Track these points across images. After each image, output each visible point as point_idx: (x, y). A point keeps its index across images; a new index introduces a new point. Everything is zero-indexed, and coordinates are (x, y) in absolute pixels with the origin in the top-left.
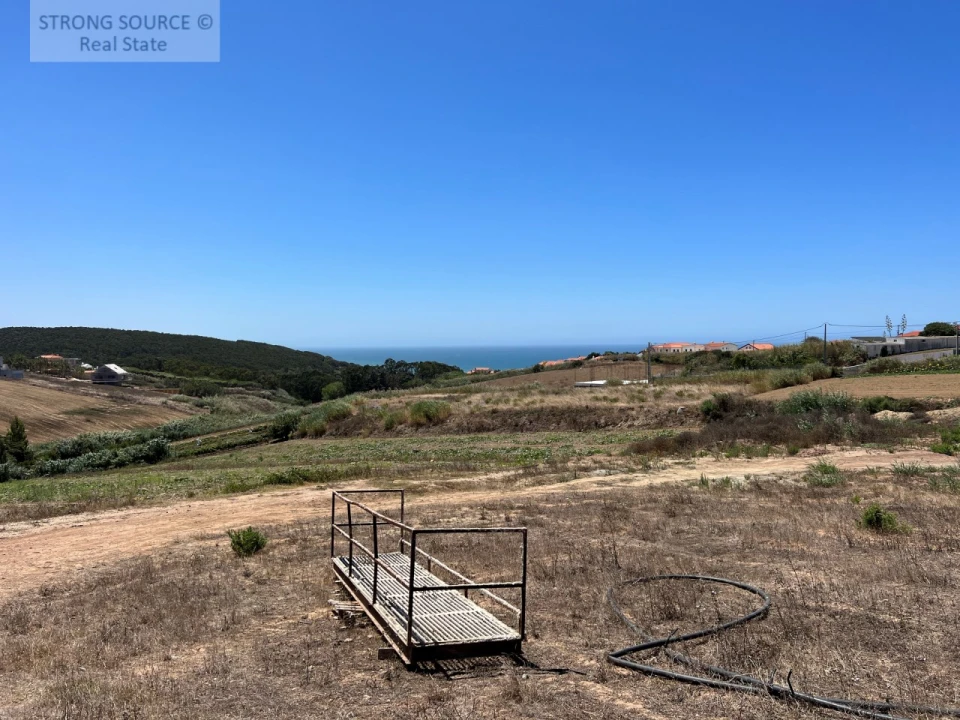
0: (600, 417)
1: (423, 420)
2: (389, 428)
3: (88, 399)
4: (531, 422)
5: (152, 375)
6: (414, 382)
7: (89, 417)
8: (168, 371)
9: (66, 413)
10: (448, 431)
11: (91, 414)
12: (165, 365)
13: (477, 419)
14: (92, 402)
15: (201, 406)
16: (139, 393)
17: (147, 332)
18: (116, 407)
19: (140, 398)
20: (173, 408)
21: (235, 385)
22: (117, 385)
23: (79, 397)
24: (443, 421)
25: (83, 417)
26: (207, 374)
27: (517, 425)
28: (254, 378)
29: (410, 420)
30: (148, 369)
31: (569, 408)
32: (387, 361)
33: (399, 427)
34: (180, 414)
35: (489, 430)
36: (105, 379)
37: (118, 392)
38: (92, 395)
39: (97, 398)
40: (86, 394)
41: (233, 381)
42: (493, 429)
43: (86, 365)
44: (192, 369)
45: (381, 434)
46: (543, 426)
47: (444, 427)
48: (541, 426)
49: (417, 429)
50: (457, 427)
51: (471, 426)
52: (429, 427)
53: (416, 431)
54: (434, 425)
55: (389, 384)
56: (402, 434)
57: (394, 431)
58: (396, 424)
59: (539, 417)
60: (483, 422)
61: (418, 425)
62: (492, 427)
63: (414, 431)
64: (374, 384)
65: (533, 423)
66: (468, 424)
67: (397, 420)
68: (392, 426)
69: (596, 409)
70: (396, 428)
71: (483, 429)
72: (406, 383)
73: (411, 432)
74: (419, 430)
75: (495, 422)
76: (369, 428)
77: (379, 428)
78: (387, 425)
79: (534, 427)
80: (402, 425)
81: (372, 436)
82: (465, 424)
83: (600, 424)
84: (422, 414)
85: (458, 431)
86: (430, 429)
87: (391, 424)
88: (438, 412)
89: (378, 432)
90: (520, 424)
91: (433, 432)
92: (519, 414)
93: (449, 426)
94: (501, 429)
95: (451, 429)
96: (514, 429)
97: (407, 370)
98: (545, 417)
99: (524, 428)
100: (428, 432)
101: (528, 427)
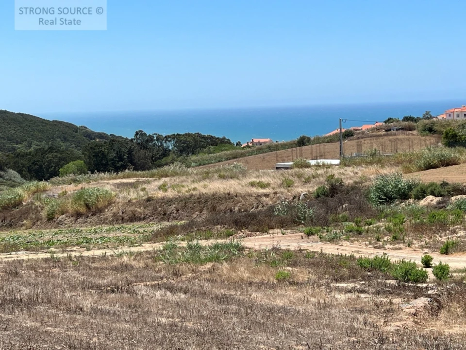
0: (235, 205)
1: (83, 210)
2: (51, 218)
4: (178, 211)
10: (104, 222)
13: (132, 208)
24: (100, 211)
27: (165, 214)
29: (71, 210)
31: (213, 195)
32: (137, 133)
35: (140, 219)
42: (144, 219)
45: (43, 226)
46: (188, 215)
47: (101, 216)
48: (186, 214)
49: (77, 219)
50: (112, 217)
51: (125, 215)
52: (88, 217)
53: (75, 221)
54: (92, 215)
55: (139, 163)
56: (62, 225)
57: (55, 221)
58: (57, 214)
59: (185, 206)
60: (136, 211)
61: (78, 215)
62: (143, 216)
63: (73, 222)
64: (121, 163)
65: (180, 212)
66: (123, 213)
67: (58, 210)
68: (53, 216)
69: (236, 196)
70: (58, 218)
71: (135, 219)
72: (160, 160)
73: (71, 222)
74: (78, 220)
75: (147, 212)
76: (31, 219)
77: (41, 219)
78: (48, 215)
79: (180, 215)
80: (64, 216)
81: (34, 227)
82: (121, 213)
83: (234, 212)
84: (82, 203)
85: (113, 220)
86: (88, 219)
87: (52, 214)
88: (98, 201)
89: (41, 223)
90: (168, 213)
91: (90, 223)
92: (169, 202)
93: (106, 215)
94: (151, 218)
95: (107, 219)
96: (162, 218)
97: (162, 145)
98: (191, 205)
99: (172, 217)
100: (86, 222)
101: (175, 215)
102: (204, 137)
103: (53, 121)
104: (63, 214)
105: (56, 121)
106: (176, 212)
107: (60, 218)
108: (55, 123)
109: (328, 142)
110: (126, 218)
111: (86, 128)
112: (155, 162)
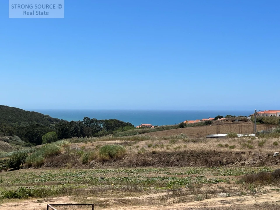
0: (223, 158)
1: (107, 158)
2: (85, 162)
4: (178, 160)
6: (101, 132)
10: (123, 165)
24: (120, 159)
27: (168, 162)
29: (98, 158)
31: (203, 152)
32: (85, 118)
33: (92, 162)
42: (153, 165)
45: (80, 166)
46: (186, 163)
47: (121, 162)
48: (184, 163)
49: (103, 163)
50: (129, 163)
51: (139, 162)
52: (111, 162)
53: (102, 165)
54: (114, 161)
55: (86, 134)
56: (93, 166)
57: (88, 164)
58: (89, 160)
59: (183, 157)
60: (146, 159)
61: (104, 161)
62: (152, 163)
63: (101, 165)
64: (76, 134)
65: (179, 161)
66: (136, 160)
67: (90, 157)
68: (87, 161)
69: (220, 153)
70: (90, 162)
71: (146, 164)
72: (97, 133)
73: (99, 165)
74: (105, 164)
75: (154, 160)
76: (72, 162)
77: (78, 162)
78: (84, 160)
79: (180, 163)
80: (94, 161)
81: (74, 168)
82: (135, 161)
83: (223, 163)
84: (107, 154)
85: (130, 165)
86: (112, 164)
87: (86, 160)
88: (117, 153)
89: (78, 165)
90: (171, 161)
91: (113, 166)
92: (170, 155)
93: (124, 162)
94: (158, 164)
95: (125, 164)
96: (166, 164)
97: (97, 125)
98: (187, 157)
99: (173, 164)
100: (110, 165)
101: (176, 163)
103: (32, 112)
104: (93, 160)
105: (33, 112)
106: (176, 161)
107: (91, 162)
108: (33, 113)
109: (197, 126)
110: (139, 164)
111: (48, 116)
112: (94, 134)
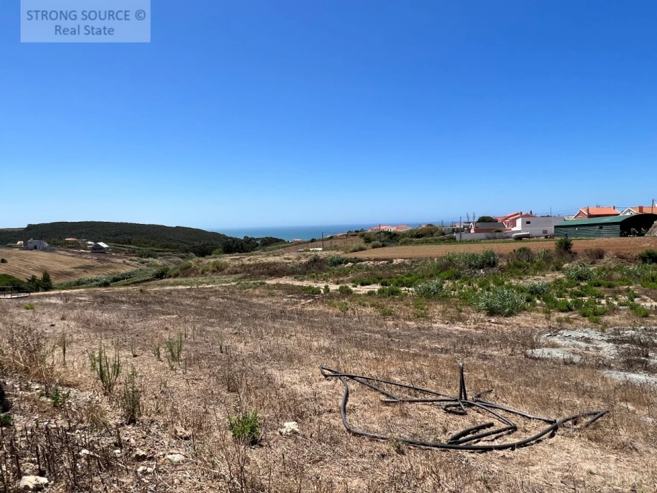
3: (87, 261)
5: (124, 247)
7: (86, 270)
8: (133, 244)
9: (74, 268)
11: (87, 268)
12: (132, 241)
13: (235, 268)
14: (88, 262)
15: (143, 263)
16: (114, 257)
17: (127, 223)
18: (100, 264)
19: (113, 260)
20: (128, 264)
21: (167, 251)
22: (104, 253)
23: (81, 260)
25: (82, 270)
26: (153, 246)
27: (249, 271)
28: (177, 247)
29: (211, 269)
30: (123, 244)
34: (131, 267)
35: (237, 273)
36: (97, 250)
37: (103, 257)
38: (89, 259)
39: (90, 260)
40: (86, 258)
41: (167, 249)
42: (240, 273)
43: (89, 243)
44: (146, 243)
45: (199, 276)
47: (223, 272)
50: (227, 272)
52: (218, 272)
56: (207, 275)
61: (214, 271)
65: (255, 270)
67: (206, 269)
69: (278, 263)
70: (205, 273)
73: (211, 274)
74: (214, 274)
75: (241, 270)
76: (195, 273)
77: (199, 273)
78: (202, 271)
80: (208, 272)
81: (196, 277)
82: (231, 271)
84: (216, 267)
88: (222, 266)
91: (218, 275)
92: (251, 266)
97: (255, 242)
98: (259, 267)
102: (274, 239)
109: (322, 241)
112: (250, 249)
